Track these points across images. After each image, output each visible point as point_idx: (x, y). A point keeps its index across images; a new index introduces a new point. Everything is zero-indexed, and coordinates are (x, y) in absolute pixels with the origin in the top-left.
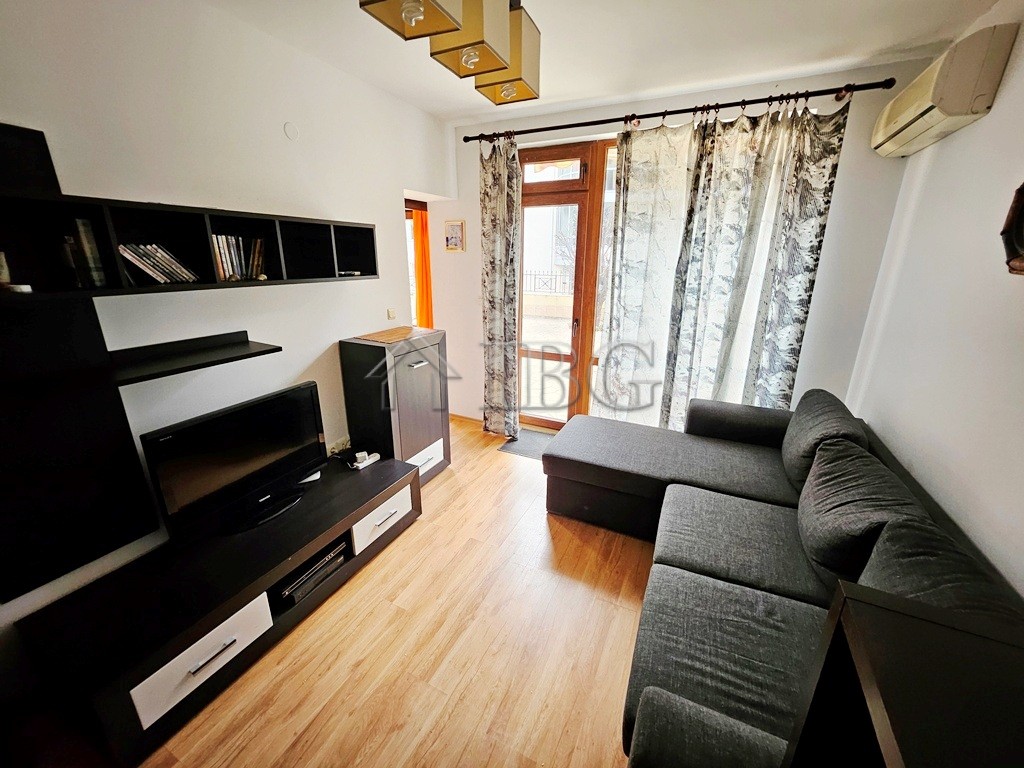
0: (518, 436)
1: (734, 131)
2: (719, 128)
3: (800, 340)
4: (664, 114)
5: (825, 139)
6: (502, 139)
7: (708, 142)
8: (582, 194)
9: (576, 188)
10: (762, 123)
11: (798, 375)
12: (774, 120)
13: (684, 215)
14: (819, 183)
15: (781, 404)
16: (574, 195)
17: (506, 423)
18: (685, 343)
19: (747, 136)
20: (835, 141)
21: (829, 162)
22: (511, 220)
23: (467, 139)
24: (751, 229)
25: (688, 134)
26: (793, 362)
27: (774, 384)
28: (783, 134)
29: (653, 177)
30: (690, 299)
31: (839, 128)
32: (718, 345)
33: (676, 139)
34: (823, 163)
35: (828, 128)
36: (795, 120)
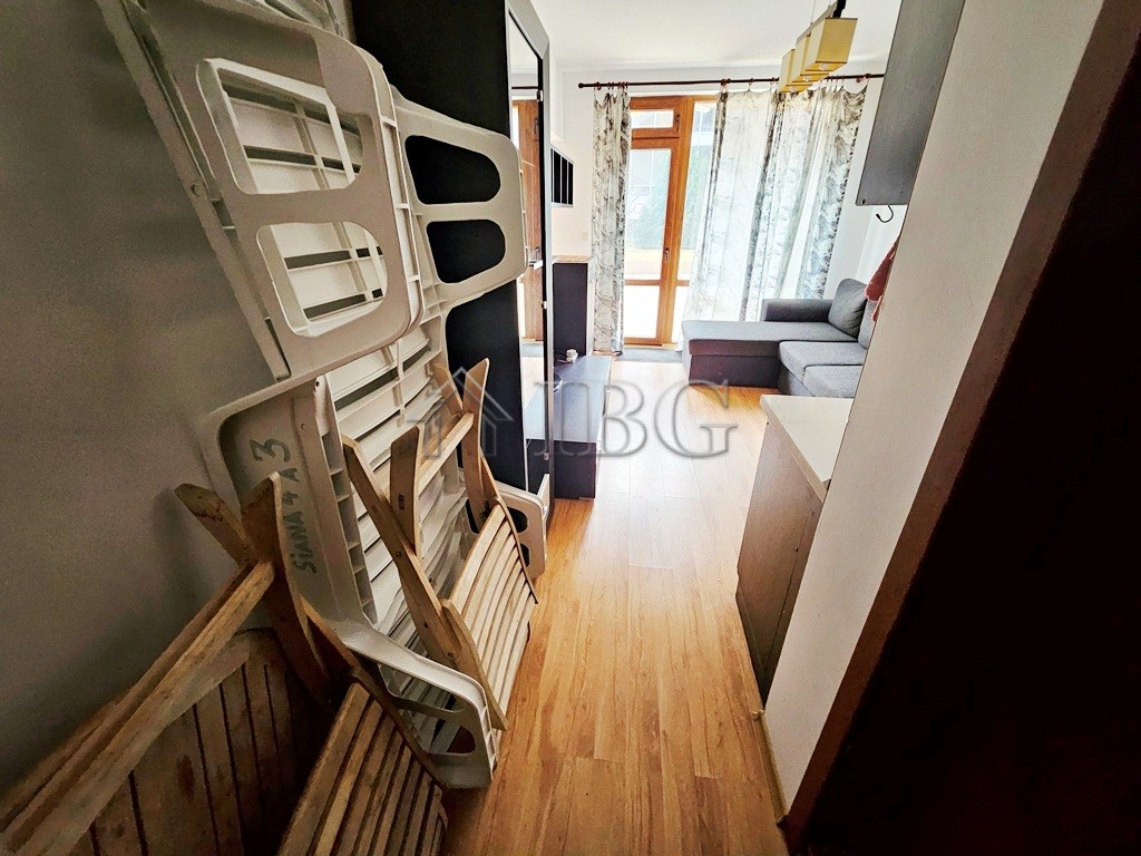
0: (623, 351)
1: (798, 98)
2: (788, 95)
3: (830, 250)
4: (751, 81)
5: (852, 109)
6: (616, 88)
7: (781, 105)
8: (674, 140)
9: (670, 135)
10: (816, 94)
11: (829, 276)
12: (824, 94)
13: (762, 161)
14: (848, 140)
15: (817, 297)
16: (668, 141)
17: (613, 341)
18: (758, 259)
19: (806, 103)
20: (858, 111)
21: (854, 126)
22: (625, 162)
23: (581, 86)
24: (806, 172)
25: (768, 98)
26: (826, 266)
27: (814, 282)
28: (828, 103)
29: (741, 130)
30: (763, 224)
31: (861, 102)
32: (780, 258)
33: (758, 101)
34: (851, 126)
35: (854, 102)
36: (836, 95)
